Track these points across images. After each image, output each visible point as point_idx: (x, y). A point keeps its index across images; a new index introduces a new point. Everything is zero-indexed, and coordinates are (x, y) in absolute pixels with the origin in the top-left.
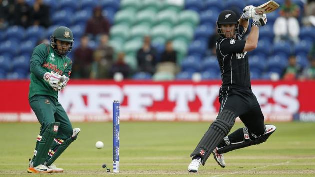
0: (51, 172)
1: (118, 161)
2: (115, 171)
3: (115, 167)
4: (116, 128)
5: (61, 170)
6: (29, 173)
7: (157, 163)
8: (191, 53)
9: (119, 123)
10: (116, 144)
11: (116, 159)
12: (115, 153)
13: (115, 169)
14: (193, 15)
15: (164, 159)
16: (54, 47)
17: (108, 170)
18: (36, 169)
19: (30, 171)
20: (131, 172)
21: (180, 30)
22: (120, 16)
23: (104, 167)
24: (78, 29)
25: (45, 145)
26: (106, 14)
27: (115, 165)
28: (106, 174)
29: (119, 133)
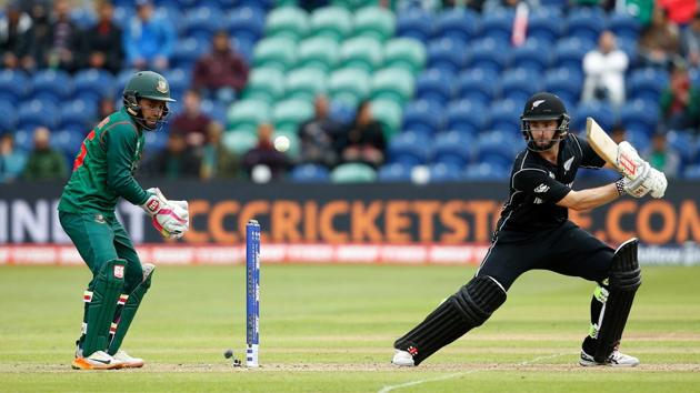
0: (118, 367)
1: (257, 343)
2: (250, 363)
3: (249, 355)
4: (252, 276)
5: (138, 361)
6: (74, 368)
7: (334, 347)
8: (408, 124)
9: (258, 267)
10: (252, 309)
11: (252, 338)
12: (250, 328)
13: (250, 359)
14: (413, 48)
15: (350, 338)
16: (135, 114)
17: (236, 361)
18: (88, 360)
19: (76, 365)
20: (282, 366)
21: (386, 78)
22: (265, 48)
23: (228, 355)
24: (179, 76)
25: (101, 308)
26: (237, 45)
27: (249, 351)
28: (231, 369)
29: (257, 287)
